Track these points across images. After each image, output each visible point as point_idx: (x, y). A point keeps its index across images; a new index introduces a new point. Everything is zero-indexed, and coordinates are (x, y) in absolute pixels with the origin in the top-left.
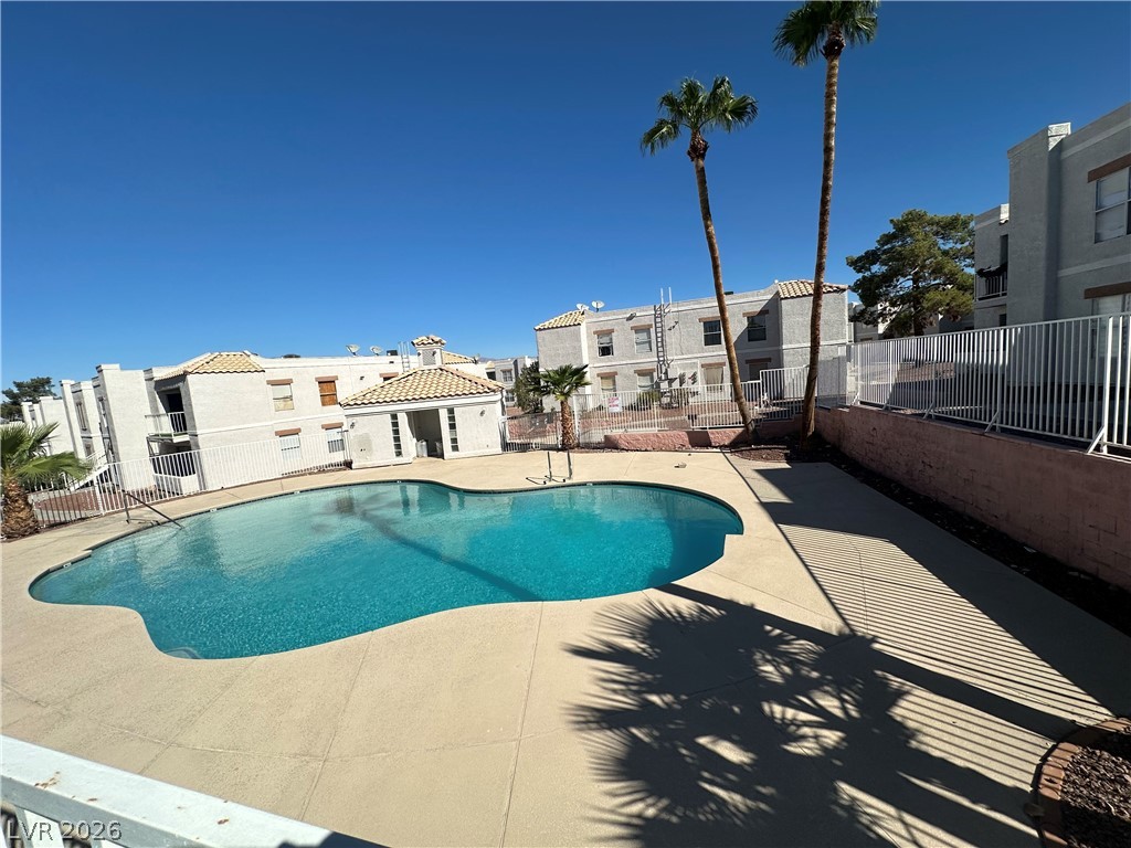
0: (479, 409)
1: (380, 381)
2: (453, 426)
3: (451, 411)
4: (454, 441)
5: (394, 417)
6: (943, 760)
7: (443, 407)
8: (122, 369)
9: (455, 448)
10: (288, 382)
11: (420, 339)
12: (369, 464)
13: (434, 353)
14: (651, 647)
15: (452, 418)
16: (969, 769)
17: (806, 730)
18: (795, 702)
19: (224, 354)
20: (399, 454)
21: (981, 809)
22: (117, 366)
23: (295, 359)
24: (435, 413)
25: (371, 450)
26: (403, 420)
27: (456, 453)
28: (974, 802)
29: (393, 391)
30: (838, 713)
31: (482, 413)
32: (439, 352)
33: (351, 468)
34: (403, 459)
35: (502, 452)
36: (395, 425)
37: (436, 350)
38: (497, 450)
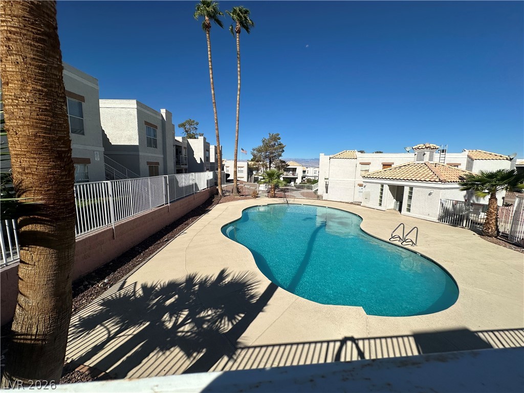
0: (429, 191)
1: (380, 168)
2: (410, 198)
3: (411, 188)
4: (409, 206)
5: (382, 186)
6: (148, 355)
7: (407, 186)
8: (325, 155)
9: (409, 210)
10: (368, 164)
11: (418, 146)
12: (367, 205)
13: (424, 154)
14: (225, 284)
15: (411, 193)
16: (140, 363)
17: (174, 319)
18: (189, 318)
19: (348, 151)
20: (380, 205)
21: (124, 358)
22: (323, 154)
23: (380, 154)
24: (402, 188)
25: (369, 199)
26: (386, 188)
27: (409, 213)
28: (127, 357)
29: (388, 173)
30: (181, 329)
31: (430, 194)
32: (428, 154)
33: (360, 205)
34: (381, 208)
35: (437, 221)
36: (382, 190)
37: (426, 153)
38: (436, 219)
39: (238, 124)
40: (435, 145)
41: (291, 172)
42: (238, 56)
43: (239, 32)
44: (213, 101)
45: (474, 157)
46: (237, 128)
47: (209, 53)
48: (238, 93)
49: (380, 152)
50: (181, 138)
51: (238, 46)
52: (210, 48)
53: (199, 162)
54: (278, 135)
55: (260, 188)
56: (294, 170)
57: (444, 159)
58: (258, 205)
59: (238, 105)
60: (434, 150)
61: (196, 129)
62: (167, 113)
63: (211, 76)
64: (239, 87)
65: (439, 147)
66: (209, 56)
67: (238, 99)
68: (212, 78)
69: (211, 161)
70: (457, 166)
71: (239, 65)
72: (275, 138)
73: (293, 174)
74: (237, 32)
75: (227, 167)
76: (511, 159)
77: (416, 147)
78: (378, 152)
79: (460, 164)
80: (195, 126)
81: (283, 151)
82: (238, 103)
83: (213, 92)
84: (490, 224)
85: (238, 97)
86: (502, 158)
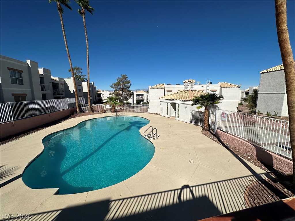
0: (186, 106)
2: (179, 110)
3: (179, 105)
4: (178, 114)
7: (177, 103)
9: (178, 117)
10: (171, 91)
12: (162, 115)
15: (179, 107)
19: (161, 84)
20: (167, 114)
24: (175, 104)
25: (163, 111)
26: (169, 104)
27: (178, 119)
31: (186, 108)
32: (190, 85)
33: (159, 114)
34: (168, 116)
35: (189, 123)
36: (168, 106)
37: (189, 84)
38: (188, 121)
39: (89, 69)
40: (193, 80)
41: (141, 97)
42: (85, 28)
43: (84, 13)
44: (68, 55)
45: (222, 86)
46: (88, 72)
47: (62, 25)
48: (87, 51)
49: (178, 85)
50: (58, 78)
51: (84, 22)
52: (63, 22)
53: (72, 92)
54: (126, 75)
55: (107, 107)
56: (142, 95)
57: (208, 87)
58: (98, 117)
59: (87, 58)
60: (193, 83)
61: (81, 72)
62: (31, 62)
63: (65, 39)
64: (87, 47)
65: (196, 81)
66: (63, 27)
67: (87, 54)
68: (66, 41)
69: (84, 92)
70: (216, 91)
71: (86, 34)
72: (125, 77)
73: (142, 98)
74: (83, 14)
75: (103, 95)
76: (239, 87)
77: (185, 81)
78: (177, 85)
79: (217, 90)
80: (80, 71)
81: (131, 85)
82: (87, 56)
83: (67, 49)
84: (205, 124)
85: (87, 53)
86: (235, 86)
